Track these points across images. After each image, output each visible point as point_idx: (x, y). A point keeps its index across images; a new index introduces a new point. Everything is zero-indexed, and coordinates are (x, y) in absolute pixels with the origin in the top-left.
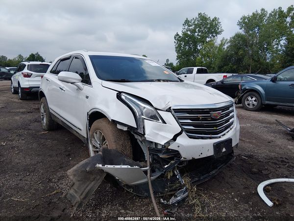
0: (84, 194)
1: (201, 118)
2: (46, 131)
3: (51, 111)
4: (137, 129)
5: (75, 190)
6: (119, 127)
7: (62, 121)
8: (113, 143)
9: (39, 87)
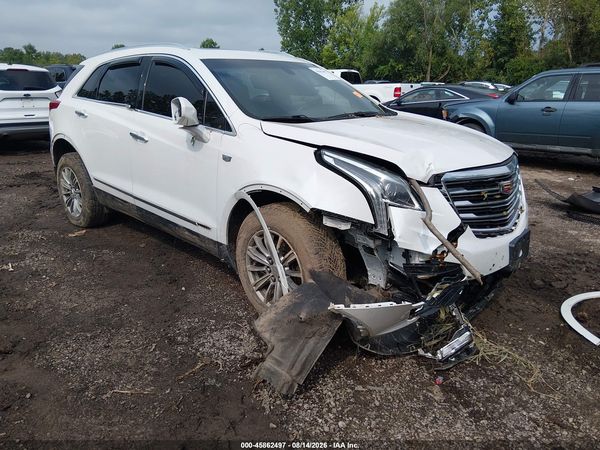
0: (298, 366)
1: (486, 196)
2: (83, 228)
3: (96, 184)
4: (375, 226)
5: (276, 360)
6: (327, 222)
7: (141, 209)
8: (313, 256)
9: (47, 123)
